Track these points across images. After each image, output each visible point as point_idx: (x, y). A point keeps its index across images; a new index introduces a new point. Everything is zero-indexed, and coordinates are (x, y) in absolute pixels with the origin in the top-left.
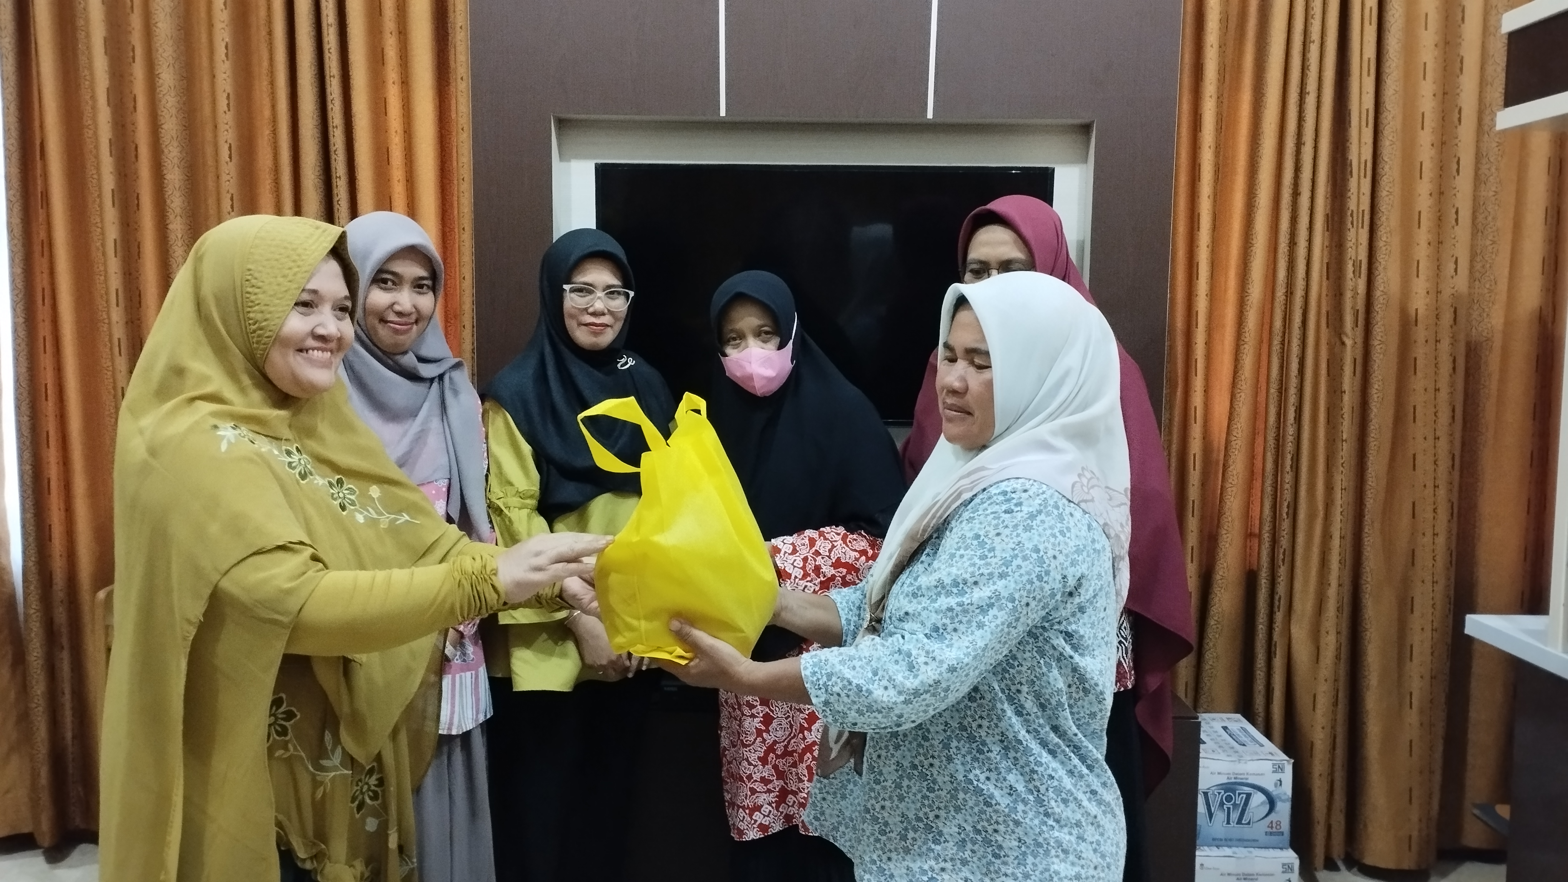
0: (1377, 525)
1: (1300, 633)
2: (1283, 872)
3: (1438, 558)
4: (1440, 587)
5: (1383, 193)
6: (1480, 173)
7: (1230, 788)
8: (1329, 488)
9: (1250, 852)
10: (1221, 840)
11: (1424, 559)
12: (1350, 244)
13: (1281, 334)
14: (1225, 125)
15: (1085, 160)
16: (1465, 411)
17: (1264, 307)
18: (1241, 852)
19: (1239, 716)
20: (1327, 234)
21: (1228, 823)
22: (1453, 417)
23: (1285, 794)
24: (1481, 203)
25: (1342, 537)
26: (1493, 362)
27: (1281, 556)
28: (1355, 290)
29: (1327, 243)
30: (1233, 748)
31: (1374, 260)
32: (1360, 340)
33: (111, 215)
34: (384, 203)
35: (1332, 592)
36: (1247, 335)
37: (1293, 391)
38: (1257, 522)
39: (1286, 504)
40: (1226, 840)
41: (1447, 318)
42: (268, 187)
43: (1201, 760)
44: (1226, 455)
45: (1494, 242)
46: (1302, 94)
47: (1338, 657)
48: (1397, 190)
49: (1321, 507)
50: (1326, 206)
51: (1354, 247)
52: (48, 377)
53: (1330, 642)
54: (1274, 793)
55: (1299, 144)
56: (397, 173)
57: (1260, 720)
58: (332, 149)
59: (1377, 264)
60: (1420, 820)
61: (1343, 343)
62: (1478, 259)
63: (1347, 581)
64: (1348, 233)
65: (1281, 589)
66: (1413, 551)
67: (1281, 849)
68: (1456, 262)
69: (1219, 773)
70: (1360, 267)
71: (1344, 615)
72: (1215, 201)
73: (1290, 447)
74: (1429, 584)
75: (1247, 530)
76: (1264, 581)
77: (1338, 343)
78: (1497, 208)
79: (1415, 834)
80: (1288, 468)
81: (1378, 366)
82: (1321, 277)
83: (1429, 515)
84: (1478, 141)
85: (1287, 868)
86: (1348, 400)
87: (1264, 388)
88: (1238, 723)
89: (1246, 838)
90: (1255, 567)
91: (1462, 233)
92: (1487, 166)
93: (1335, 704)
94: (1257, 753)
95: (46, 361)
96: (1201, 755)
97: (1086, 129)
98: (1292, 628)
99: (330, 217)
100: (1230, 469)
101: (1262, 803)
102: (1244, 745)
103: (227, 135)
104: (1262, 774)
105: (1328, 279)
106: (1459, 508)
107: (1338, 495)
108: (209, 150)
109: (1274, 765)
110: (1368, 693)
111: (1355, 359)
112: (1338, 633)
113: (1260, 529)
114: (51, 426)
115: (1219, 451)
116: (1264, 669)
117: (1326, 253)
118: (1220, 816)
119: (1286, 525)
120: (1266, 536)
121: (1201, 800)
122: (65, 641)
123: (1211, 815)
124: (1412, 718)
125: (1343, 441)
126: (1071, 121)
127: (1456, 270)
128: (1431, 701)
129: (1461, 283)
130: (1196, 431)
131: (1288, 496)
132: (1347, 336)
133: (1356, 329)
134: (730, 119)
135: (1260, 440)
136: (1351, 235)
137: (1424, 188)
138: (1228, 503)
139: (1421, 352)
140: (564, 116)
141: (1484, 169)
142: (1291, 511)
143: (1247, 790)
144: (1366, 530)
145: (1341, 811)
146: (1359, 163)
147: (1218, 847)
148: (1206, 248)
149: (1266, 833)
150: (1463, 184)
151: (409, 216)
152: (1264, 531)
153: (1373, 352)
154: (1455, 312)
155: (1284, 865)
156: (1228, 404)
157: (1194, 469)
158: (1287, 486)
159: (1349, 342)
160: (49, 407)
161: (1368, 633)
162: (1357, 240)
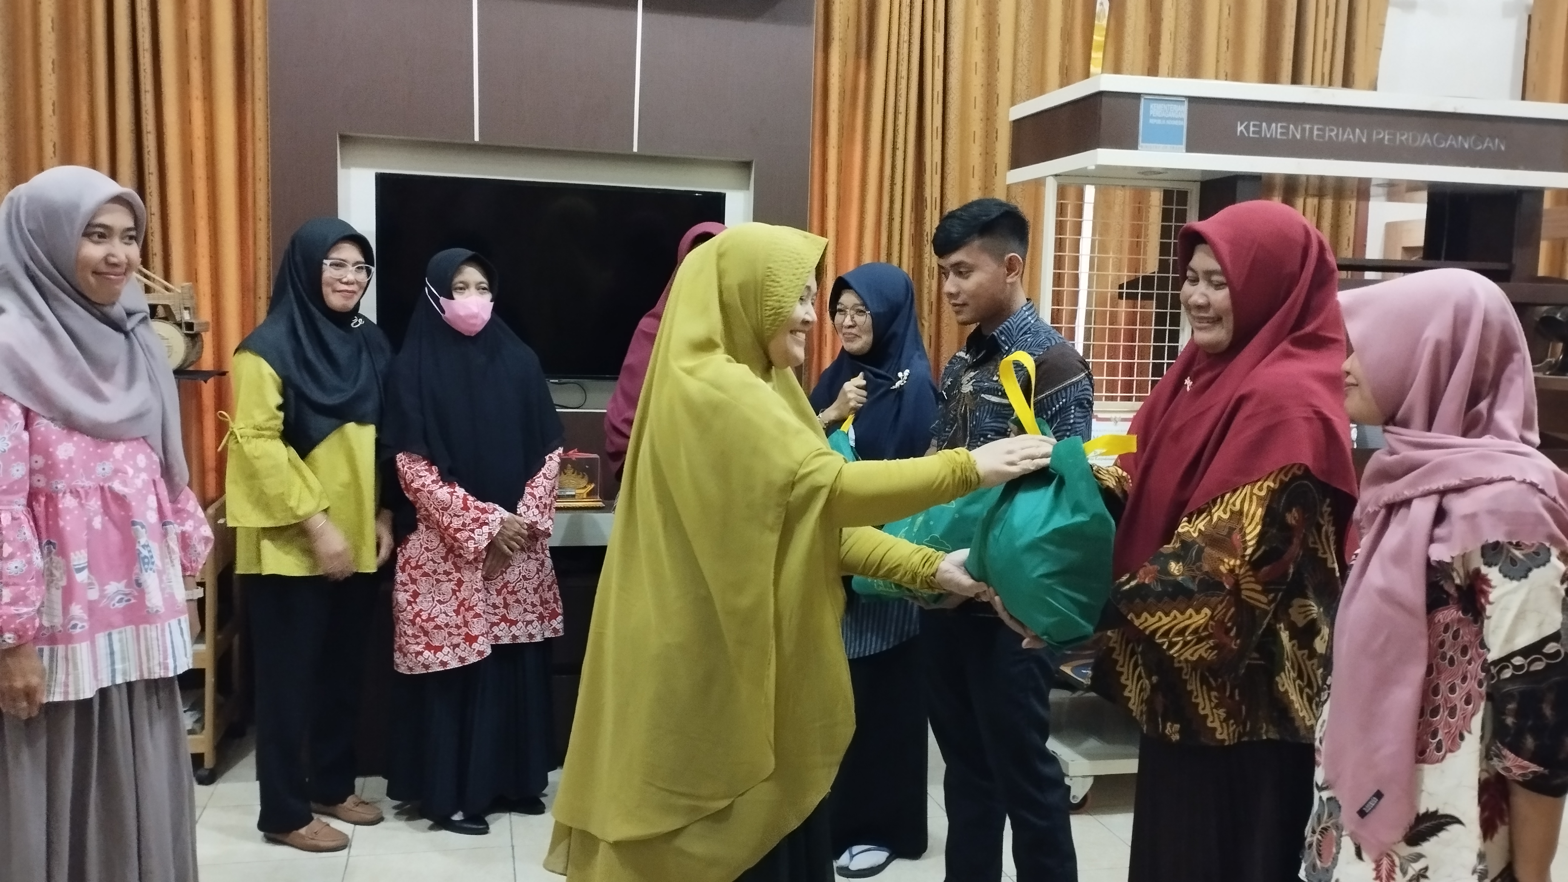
14: (843, 167)
15: (748, 189)
20: (911, 247)
32: (933, 323)
34: (188, 194)
46: (894, 149)
50: (911, 228)
55: (893, 184)
56: (199, 171)
72: (837, 221)
97: (747, 165)
103: (52, 135)
111: (931, 335)
126: (735, 159)
133: (931, 315)
134: (482, 143)
140: (348, 133)
146: (932, 199)
153: (942, 332)
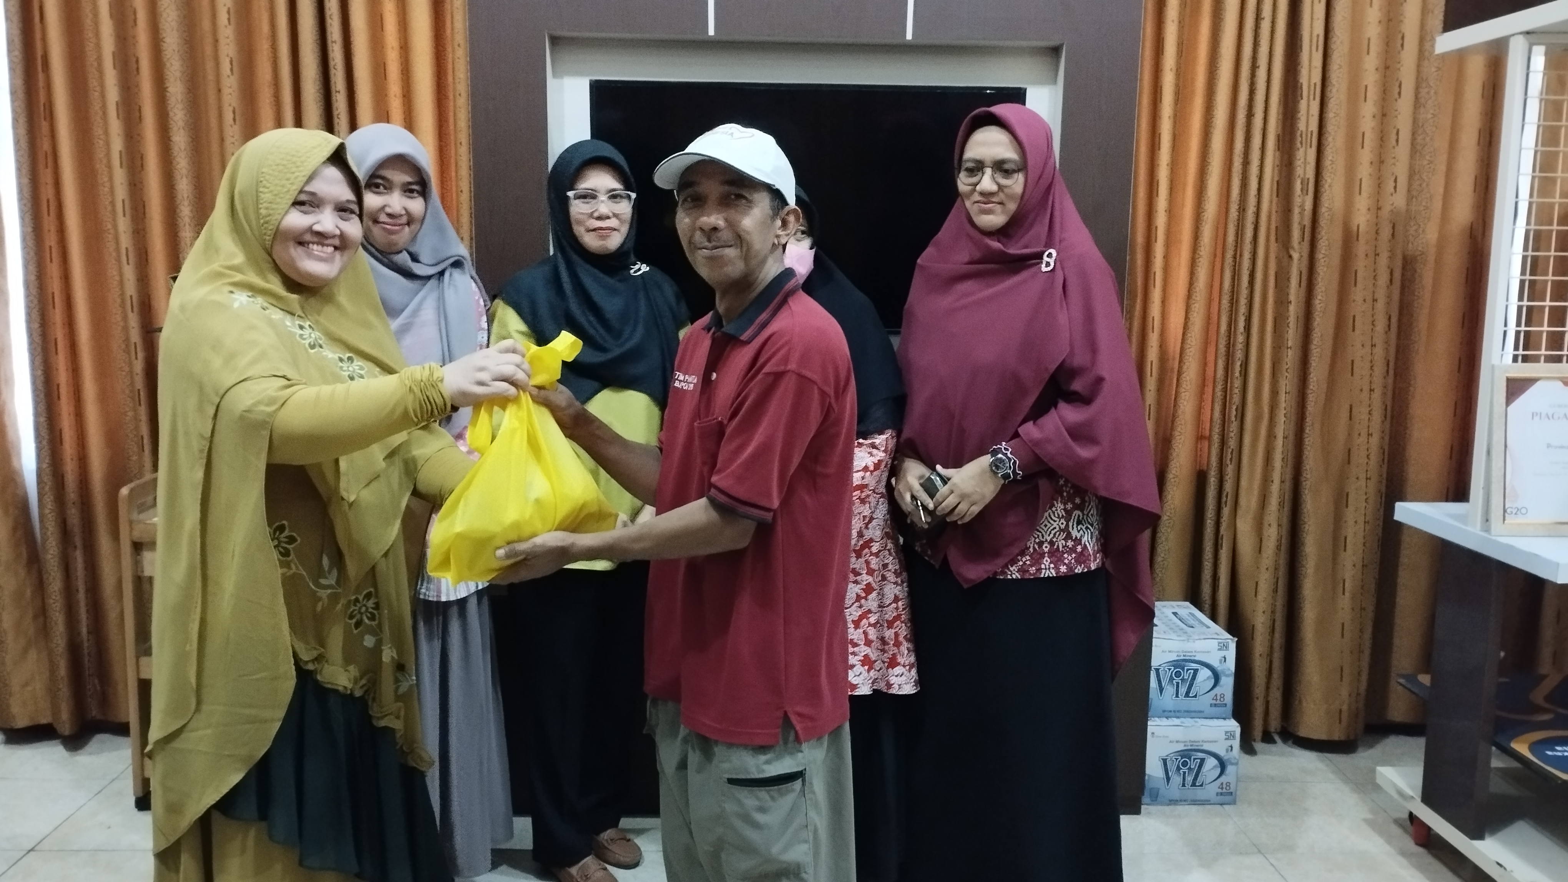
0: (1317, 426)
1: (1245, 526)
2: (1226, 739)
3: (1372, 457)
4: (1372, 484)
5: (1330, 115)
6: (1420, 96)
7: (1179, 665)
8: (1275, 393)
9: (1196, 722)
10: (1171, 711)
11: (1359, 457)
12: (1299, 162)
13: (1233, 248)
14: (1186, 48)
15: (1054, 81)
16: (1400, 320)
17: (1218, 223)
18: (1188, 722)
19: (1188, 604)
20: (1278, 153)
21: (1177, 696)
22: (1389, 326)
23: (1229, 669)
24: (1421, 125)
25: (1285, 438)
26: (1427, 276)
27: (1229, 456)
28: (1302, 207)
29: (1277, 162)
30: (1182, 629)
31: (1320, 178)
32: (1306, 254)
33: (116, 126)
34: (382, 116)
35: (1275, 488)
36: (1202, 248)
37: (1243, 301)
38: (1208, 425)
39: (1234, 407)
40: (1174, 711)
41: (1386, 232)
42: (268, 101)
43: (1154, 640)
44: (1181, 361)
45: (1431, 162)
46: (1258, 19)
47: (1278, 547)
48: (1343, 113)
49: (1266, 410)
50: (1277, 127)
51: (1303, 166)
52: (55, 286)
53: (1272, 534)
54: (1219, 669)
55: (1254, 67)
56: (394, 88)
57: (1207, 607)
58: (332, 63)
59: (1324, 182)
60: (1350, 695)
61: (1290, 257)
62: (1416, 177)
63: (1288, 476)
64: (1297, 153)
65: (1228, 487)
66: (1349, 451)
67: (1224, 719)
68: (1395, 181)
69: (1170, 652)
70: (1308, 184)
71: (1286, 509)
72: (1175, 122)
73: (1239, 355)
74: (1362, 483)
75: (1198, 433)
76: (1212, 479)
77: (1286, 257)
78: (1434, 129)
79: (1345, 708)
80: (1237, 374)
81: (1322, 279)
82: (1271, 195)
83: (1365, 417)
84: (1419, 66)
85: (1230, 735)
86: (1294, 310)
87: (1216, 300)
88: (1187, 609)
89: (1192, 709)
90: (1205, 468)
91: (1402, 153)
92: (1426, 90)
93: (1275, 591)
94: (1204, 634)
95: (54, 270)
96: (1154, 636)
97: (1055, 51)
98: (1238, 521)
99: (329, 126)
100: (1184, 375)
101: (1208, 678)
102: (1192, 627)
103: (228, 49)
104: (1208, 652)
105: (1277, 196)
106: (1392, 411)
107: (1282, 397)
108: (210, 65)
109: (1219, 643)
110: (1306, 580)
111: (1301, 273)
112: (1279, 525)
113: (1211, 430)
114: (59, 333)
115: (1174, 359)
116: (1211, 560)
117: (1276, 171)
118: (1170, 690)
119: (1234, 427)
120: (1216, 438)
121: (1153, 675)
122: (78, 540)
123: (1161, 689)
124: (1345, 602)
125: (1288, 348)
126: (1039, 44)
127: (1395, 188)
128: (1362, 587)
129: (1399, 200)
130: (1153, 339)
131: (1236, 399)
132: (1294, 250)
133: (1302, 243)
134: (718, 38)
135: (1211, 350)
136: (1300, 154)
137: (1368, 110)
138: (1181, 407)
139: (1361, 265)
140: (559, 33)
141: (1423, 92)
142: (1239, 415)
143: (1195, 666)
144: (1307, 431)
145: (1278, 689)
146: (1309, 87)
147: (1167, 718)
148: (1166, 167)
149: (1211, 705)
150: (1404, 107)
151: (405, 128)
152: (1214, 433)
153: (1317, 264)
154: (1393, 228)
155: (1226, 732)
156: (1183, 314)
157: (1151, 375)
158: (1236, 391)
159: (1295, 256)
160: (57, 316)
161: (1307, 526)
162: (1305, 159)
